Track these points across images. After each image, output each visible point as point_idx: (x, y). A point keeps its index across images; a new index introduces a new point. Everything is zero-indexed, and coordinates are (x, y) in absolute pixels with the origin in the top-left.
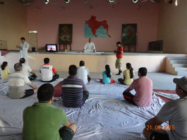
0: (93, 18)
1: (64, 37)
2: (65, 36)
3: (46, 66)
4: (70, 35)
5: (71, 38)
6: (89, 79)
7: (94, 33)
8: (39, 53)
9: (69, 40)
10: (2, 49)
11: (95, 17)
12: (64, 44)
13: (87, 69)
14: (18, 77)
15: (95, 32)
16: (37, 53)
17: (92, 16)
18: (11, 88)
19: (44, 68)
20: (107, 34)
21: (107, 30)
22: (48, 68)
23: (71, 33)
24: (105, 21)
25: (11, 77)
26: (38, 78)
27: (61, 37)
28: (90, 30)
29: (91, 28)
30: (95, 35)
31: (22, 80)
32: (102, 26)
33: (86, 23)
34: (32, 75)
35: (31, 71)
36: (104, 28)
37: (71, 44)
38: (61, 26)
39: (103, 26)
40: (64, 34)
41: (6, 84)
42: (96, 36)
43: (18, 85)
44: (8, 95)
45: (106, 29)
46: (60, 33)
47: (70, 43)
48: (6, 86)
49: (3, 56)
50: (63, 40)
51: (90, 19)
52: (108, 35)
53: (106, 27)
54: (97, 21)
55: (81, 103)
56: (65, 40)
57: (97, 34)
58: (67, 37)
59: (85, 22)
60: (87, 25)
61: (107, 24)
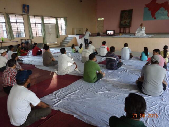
1: (124, 22)
2: (125, 20)
3: (103, 46)
4: (130, 19)
5: (130, 22)
6: (131, 56)
8: (102, 37)
9: (129, 24)
10: (80, 33)
12: (124, 28)
13: (130, 49)
14: (86, 52)
15: (155, 14)
16: (100, 37)
18: (83, 57)
19: (102, 47)
20: (168, 15)
22: (104, 47)
23: (130, 18)
24: (167, 3)
25: (83, 52)
26: (98, 54)
27: (122, 22)
28: (149, 13)
29: (150, 11)
30: (154, 18)
31: (88, 53)
32: (162, 8)
33: (145, 7)
34: (95, 51)
35: (95, 49)
36: (164, 9)
37: (131, 28)
38: (122, 12)
39: (164, 8)
40: (124, 19)
41: (81, 56)
43: (86, 56)
44: (81, 61)
46: (122, 18)
47: (129, 26)
48: (81, 57)
49: (80, 39)
50: (123, 24)
51: (150, 2)
54: (157, 4)
55: (116, 68)
56: (125, 24)
57: (156, 16)
58: (127, 21)
60: (147, 9)
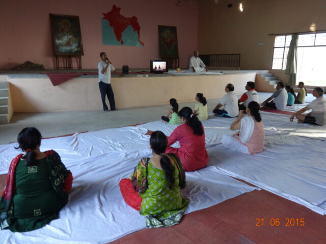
0: (116, 10)
1: (65, 42)
4: (78, 38)
7: (119, 37)
9: (78, 49)
11: (119, 9)
15: (121, 36)
17: (114, 7)
20: (139, 40)
21: (139, 33)
24: (135, 19)
27: (59, 43)
28: (111, 30)
29: (113, 28)
30: (120, 41)
32: (130, 27)
42: (122, 43)
45: (136, 32)
47: (80, 54)
52: (141, 42)
53: (137, 28)
54: (123, 17)
58: (71, 42)
59: (103, 16)
60: (107, 22)
61: (138, 23)
